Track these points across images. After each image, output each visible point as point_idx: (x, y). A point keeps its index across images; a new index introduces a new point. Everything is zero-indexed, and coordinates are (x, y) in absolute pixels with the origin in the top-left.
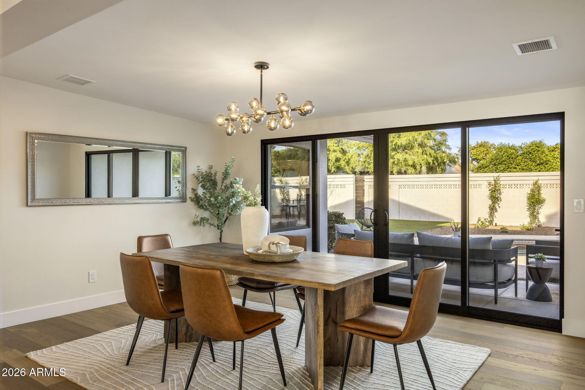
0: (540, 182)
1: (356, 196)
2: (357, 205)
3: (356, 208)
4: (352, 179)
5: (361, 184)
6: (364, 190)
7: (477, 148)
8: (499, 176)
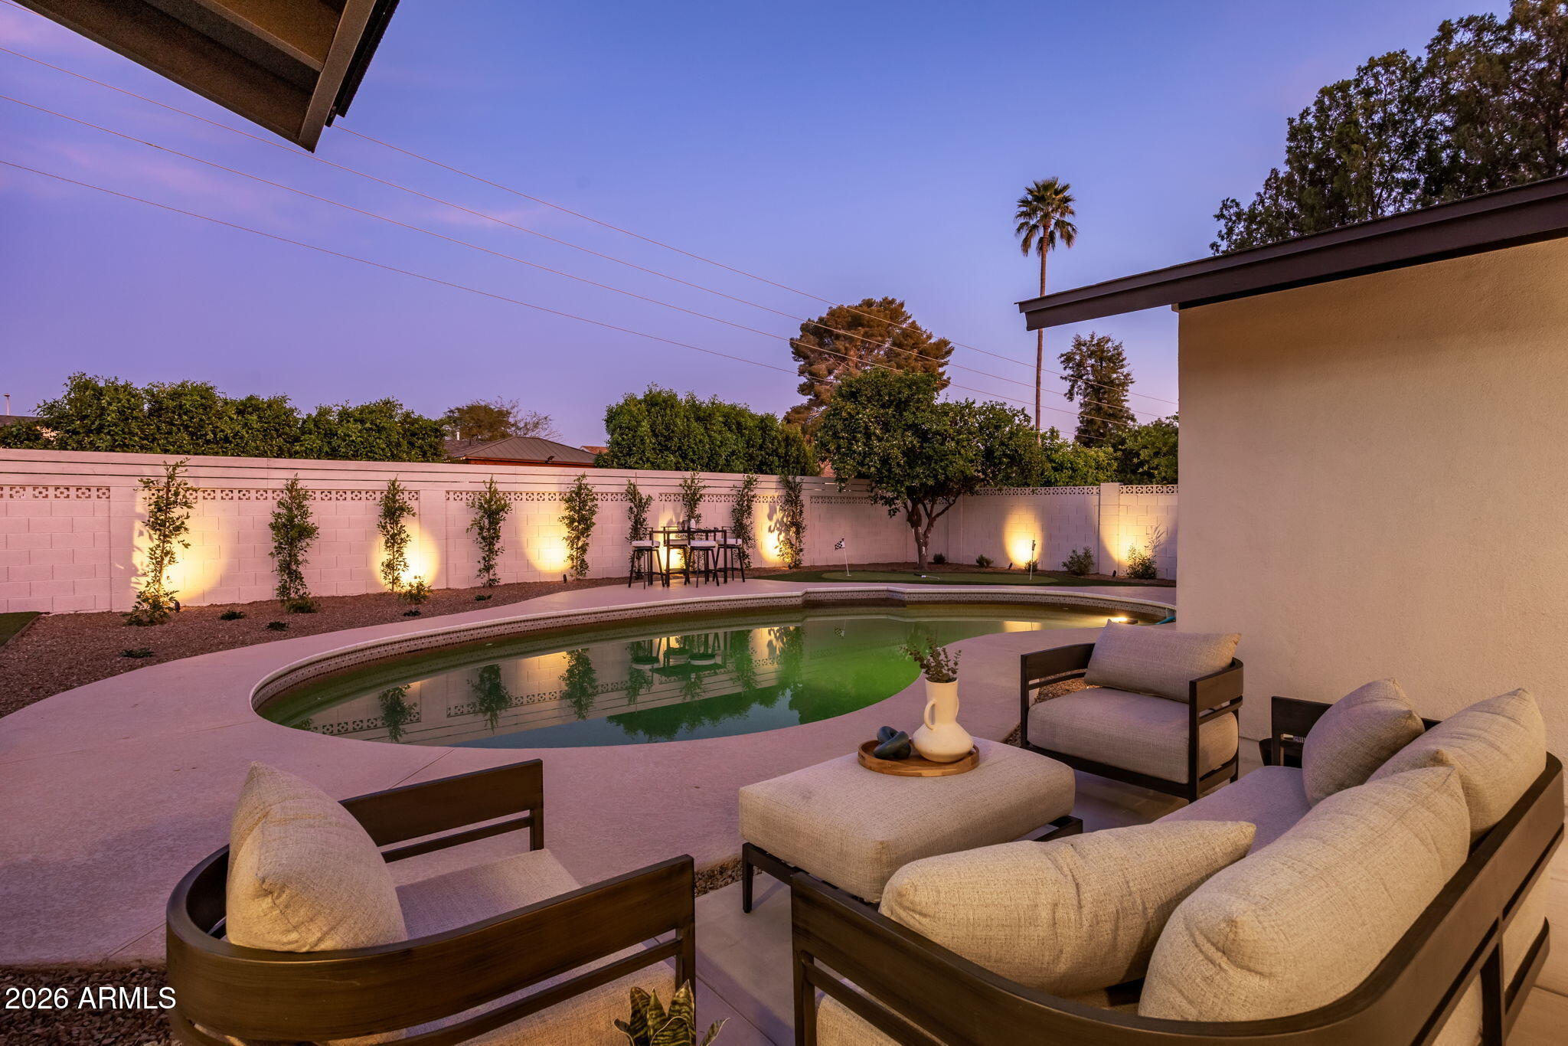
8: (181, 462)
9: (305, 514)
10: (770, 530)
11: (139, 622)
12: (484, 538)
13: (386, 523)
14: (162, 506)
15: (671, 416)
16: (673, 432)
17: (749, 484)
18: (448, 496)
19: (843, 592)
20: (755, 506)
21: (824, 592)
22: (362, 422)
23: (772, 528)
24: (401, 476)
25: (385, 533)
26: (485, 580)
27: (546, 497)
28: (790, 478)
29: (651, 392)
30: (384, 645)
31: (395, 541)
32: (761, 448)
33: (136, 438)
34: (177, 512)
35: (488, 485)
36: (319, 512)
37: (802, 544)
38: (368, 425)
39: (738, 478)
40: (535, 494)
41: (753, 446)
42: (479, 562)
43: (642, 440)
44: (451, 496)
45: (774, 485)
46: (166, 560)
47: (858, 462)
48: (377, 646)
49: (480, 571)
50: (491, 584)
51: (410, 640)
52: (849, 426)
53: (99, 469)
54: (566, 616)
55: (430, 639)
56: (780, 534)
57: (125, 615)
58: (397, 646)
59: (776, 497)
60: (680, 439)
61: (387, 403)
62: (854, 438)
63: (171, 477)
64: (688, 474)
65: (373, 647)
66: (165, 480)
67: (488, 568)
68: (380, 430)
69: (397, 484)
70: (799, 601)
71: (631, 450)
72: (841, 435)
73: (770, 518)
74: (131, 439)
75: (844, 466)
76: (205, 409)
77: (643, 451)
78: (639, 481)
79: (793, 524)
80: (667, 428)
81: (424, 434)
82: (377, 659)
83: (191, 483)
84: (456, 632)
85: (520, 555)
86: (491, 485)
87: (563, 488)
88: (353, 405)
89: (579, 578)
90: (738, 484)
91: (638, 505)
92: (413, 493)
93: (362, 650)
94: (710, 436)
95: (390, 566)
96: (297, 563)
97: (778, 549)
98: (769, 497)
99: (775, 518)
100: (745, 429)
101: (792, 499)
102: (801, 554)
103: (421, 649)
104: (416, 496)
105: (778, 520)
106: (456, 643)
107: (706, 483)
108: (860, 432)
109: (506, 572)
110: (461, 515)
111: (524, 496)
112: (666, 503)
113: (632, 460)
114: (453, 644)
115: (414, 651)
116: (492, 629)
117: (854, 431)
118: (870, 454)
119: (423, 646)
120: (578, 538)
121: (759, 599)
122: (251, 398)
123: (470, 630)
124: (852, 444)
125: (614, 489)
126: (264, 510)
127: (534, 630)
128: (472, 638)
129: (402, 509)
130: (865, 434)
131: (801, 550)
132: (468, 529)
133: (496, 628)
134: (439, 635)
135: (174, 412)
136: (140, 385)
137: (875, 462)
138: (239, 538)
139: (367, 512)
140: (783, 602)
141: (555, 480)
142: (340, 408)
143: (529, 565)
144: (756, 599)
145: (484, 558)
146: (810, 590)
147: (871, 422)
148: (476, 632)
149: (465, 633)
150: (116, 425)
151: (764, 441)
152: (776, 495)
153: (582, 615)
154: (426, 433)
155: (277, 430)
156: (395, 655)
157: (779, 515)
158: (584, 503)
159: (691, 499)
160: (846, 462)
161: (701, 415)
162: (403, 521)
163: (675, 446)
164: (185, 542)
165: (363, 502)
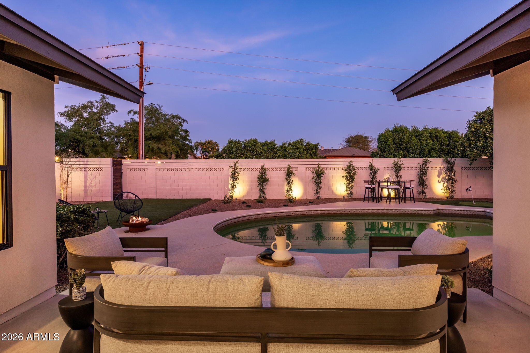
0: (265, 167)
1: (113, 179)
2: (115, 187)
3: (113, 190)
4: (110, 163)
5: (118, 167)
6: (122, 173)
7: (206, 144)
9: (265, 175)
10: (438, 182)
11: (225, 203)
12: (316, 183)
13: (287, 178)
14: (233, 173)
15: (403, 135)
16: (403, 142)
17: (426, 162)
18: (306, 169)
19: (459, 210)
20: (429, 172)
21: (448, 210)
22: (293, 146)
23: (440, 181)
24: (291, 163)
25: (287, 181)
26: (317, 197)
27: (339, 169)
28: (449, 159)
29: (396, 127)
30: (266, 214)
31: (289, 183)
32: (448, 146)
33: (240, 155)
34: (236, 174)
35: (318, 166)
36: (270, 175)
37: (454, 188)
38: (294, 147)
39: (420, 160)
40: (335, 168)
41: (443, 145)
42: (315, 191)
43: (389, 146)
44: (308, 169)
45: (441, 162)
46: (234, 187)
47: (480, 151)
48: (264, 214)
49: (315, 194)
50: (318, 198)
51: (274, 213)
52: (476, 134)
53: (222, 164)
54: (328, 210)
55: (281, 213)
56: (444, 183)
57: (222, 200)
58: (270, 214)
59: (442, 168)
60: (406, 145)
61: (301, 140)
62: (479, 140)
63: (235, 165)
64: (396, 159)
65: (263, 214)
66: (234, 166)
67: (317, 193)
68: (298, 148)
69: (290, 166)
70: (432, 213)
71: (385, 150)
72: (471, 139)
73: (439, 176)
74: (238, 155)
75: (472, 153)
76: (255, 146)
77: (390, 150)
78: (374, 163)
79: (449, 179)
80: (400, 140)
81: (311, 149)
82: (264, 217)
83: (240, 167)
84: (290, 212)
85: (330, 188)
86: (319, 165)
87: (345, 166)
88: (292, 141)
89: (350, 198)
90: (420, 162)
91: (373, 171)
92: (296, 169)
93: (260, 214)
94: (421, 143)
95: (288, 191)
96: (264, 189)
97: (443, 190)
98: (438, 168)
99: (441, 177)
100: (439, 138)
101: (450, 168)
102: (454, 193)
103: (278, 216)
104: (297, 169)
105: (443, 178)
106: (290, 215)
107: (403, 162)
108: (481, 137)
109: (324, 194)
110: (310, 175)
111: (331, 169)
112: (387, 171)
113: (385, 154)
114: (288, 216)
115: (276, 216)
116: (302, 212)
117: (479, 136)
118: (487, 147)
119: (279, 215)
120: (349, 184)
121: (412, 210)
122: (266, 141)
123: (294, 212)
124: (477, 143)
125: (365, 166)
126: (256, 174)
127: (317, 214)
128: (295, 214)
129: (291, 174)
130: (484, 138)
131: (454, 191)
132: (311, 180)
133: (303, 212)
134: (284, 212)
135: (248, 147)
136: (241, 140)
137: (490, 151)
138: (251, 181)
139: (282, 174)
140: (424, 212)
141: (342, 163)
142: (288, 142)
143: (333, 192)
144: (410, 210)
145: (316, 190)
146: (440, 208)
147: (488, 132)
148: (296, 212)
149: (293, 213)
150: (235, 152)
151: (450, 143)
152: (442, 167)
153: (334, 210)
154: (312, 149)
155: (272, 150)
156: (270, 217)
157: (444, 175)
158: (351, 171)
159: (397, 169)
160: (473, 151)
161: (417, 134)
162: (291, 178)
163: (404, 147)
164: (238, 182)
165: (282, 171)
